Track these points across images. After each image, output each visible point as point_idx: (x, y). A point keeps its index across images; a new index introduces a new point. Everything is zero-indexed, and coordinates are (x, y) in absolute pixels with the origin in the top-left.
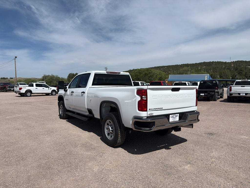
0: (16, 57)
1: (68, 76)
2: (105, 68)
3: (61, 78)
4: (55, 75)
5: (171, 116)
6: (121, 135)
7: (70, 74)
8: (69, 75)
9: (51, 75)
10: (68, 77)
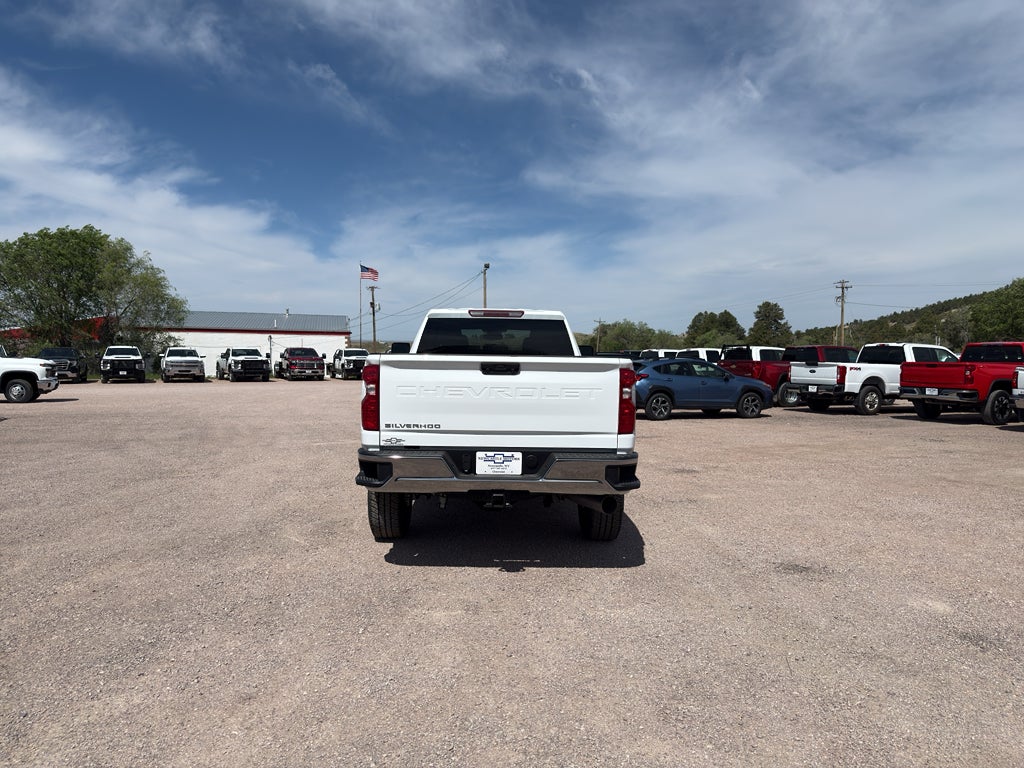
0: (487, 266)
1: (690, 323)
2: (840, 285)
3: (657, 332)
4: (636, 323)
5: (479, 454)
6: (378, 503)
7: (700, 314)
8: (694, 321)
9: (622, 322)
10: (691, 327)
